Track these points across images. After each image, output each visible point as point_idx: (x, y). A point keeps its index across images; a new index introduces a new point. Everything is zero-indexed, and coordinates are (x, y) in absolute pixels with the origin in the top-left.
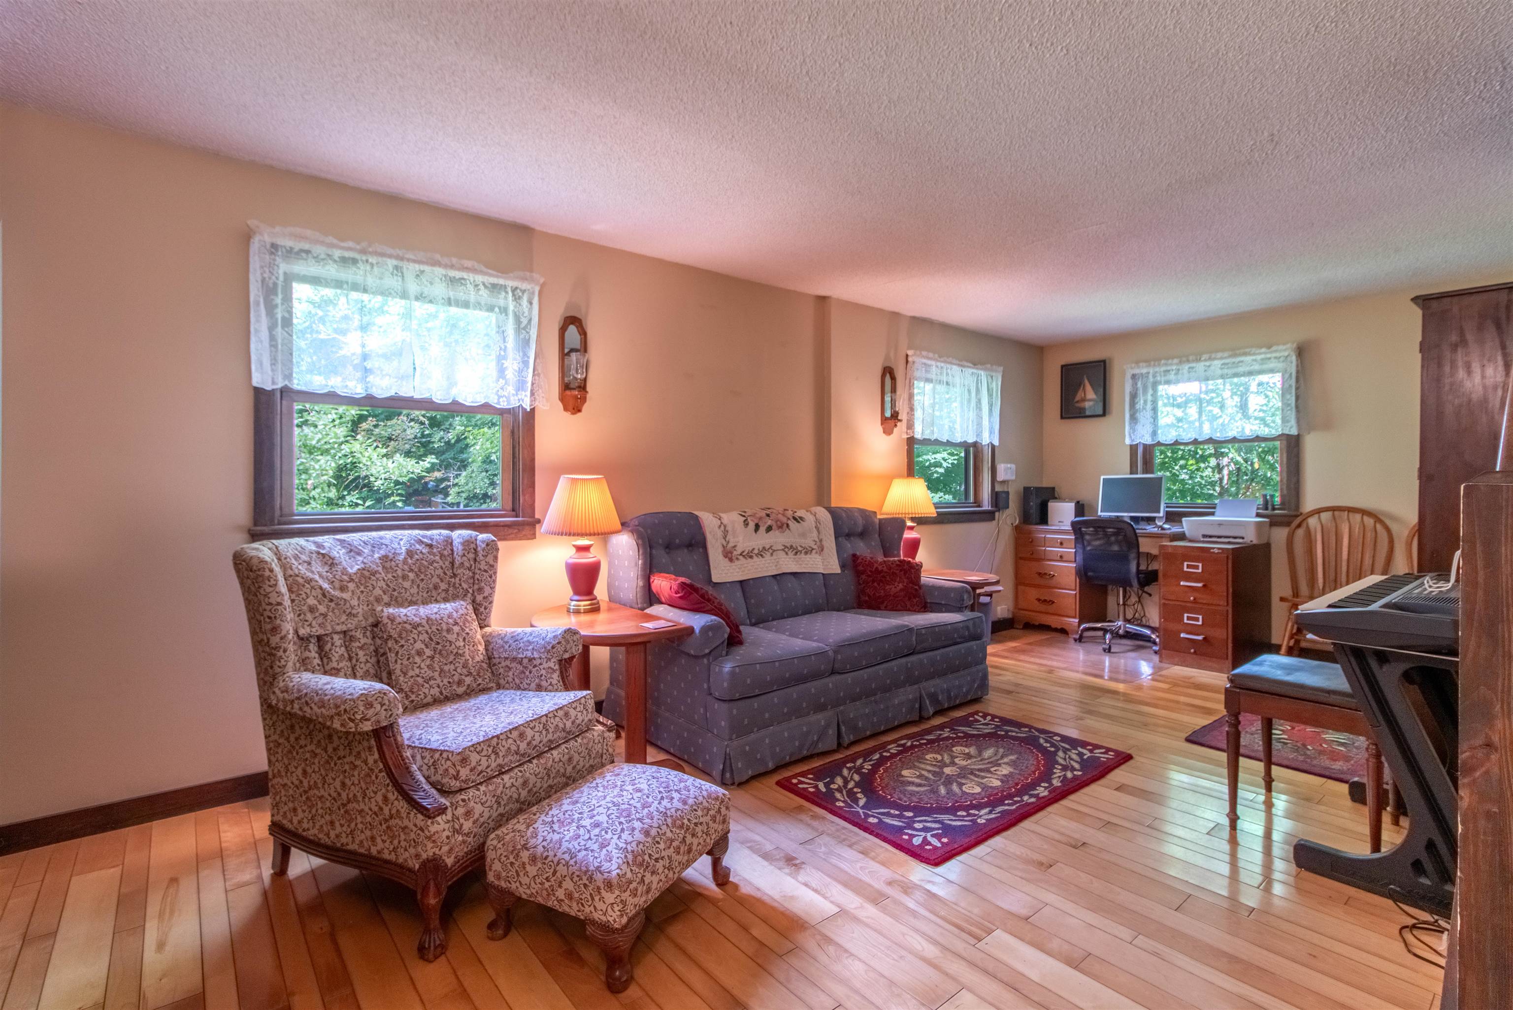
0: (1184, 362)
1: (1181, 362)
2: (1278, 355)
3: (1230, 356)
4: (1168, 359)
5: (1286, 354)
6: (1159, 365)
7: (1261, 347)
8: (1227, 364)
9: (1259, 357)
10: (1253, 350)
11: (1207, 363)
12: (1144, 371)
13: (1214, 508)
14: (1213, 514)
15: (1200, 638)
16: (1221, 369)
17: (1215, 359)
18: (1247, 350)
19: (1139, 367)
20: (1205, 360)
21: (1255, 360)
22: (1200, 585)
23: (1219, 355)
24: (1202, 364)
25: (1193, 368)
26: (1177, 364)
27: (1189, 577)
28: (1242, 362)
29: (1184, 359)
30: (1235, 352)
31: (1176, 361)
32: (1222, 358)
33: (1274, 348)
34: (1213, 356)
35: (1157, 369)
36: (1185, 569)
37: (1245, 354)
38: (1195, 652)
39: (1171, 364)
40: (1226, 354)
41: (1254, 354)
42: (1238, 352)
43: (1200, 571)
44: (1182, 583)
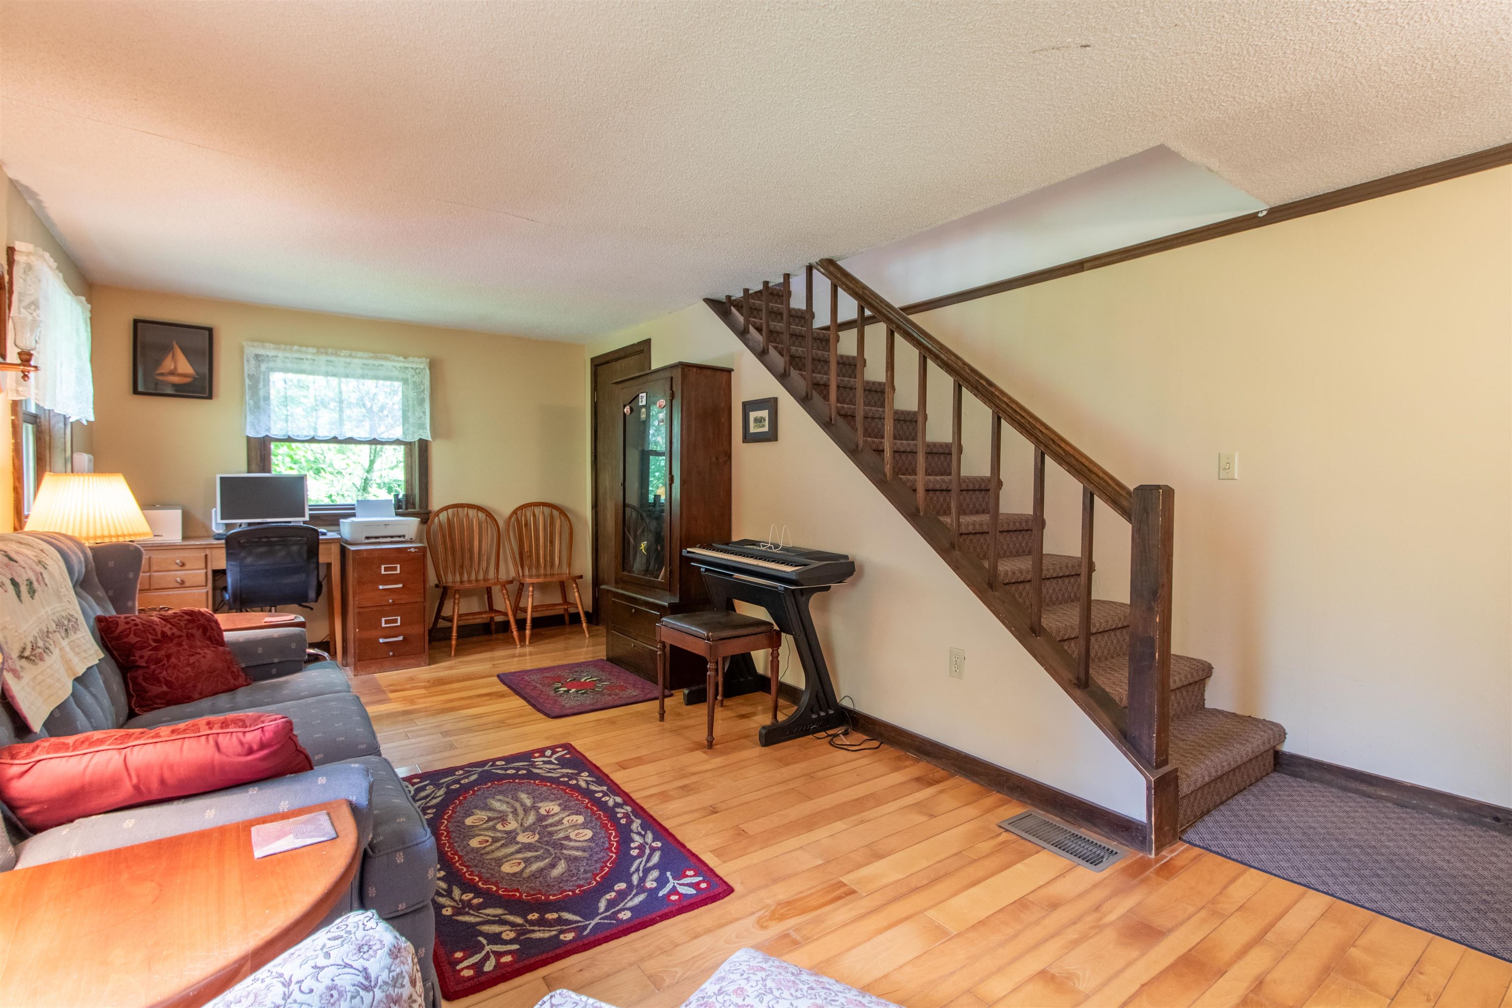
0: (322, 353)
1: (318, 353)
2: (414, 366)
3: (371, 358)
4: (301, 346)
5: (422, 367)
6: (291, 350)
7: (398, 355)
8: (367, 365)
9: (398, 365)
10: (393, 357)
11: (348, 360)
12: (271, 353)
13: (354, 509)
14: (354, 515)
15: (401, 638)
16: (362, 368)
17: (355, 357)
18: (389, 356)
19: (263, 347)
20: (345, 356)
21: (395, 367)
22: (400, 586)
23: (360, 354)
24: (342, 359)
25: (331, 361)
26: (313, 354)
27: (387, 580)
28: (382, 365)
29: (322, 349)
30: (376, 354)
31: (311, 350)
32: (362, 358)
33: (410, 359)
34: (354, 353)
35: (288, 355)
36: (383, 572)
37: (386, 359)
38: (394, 656)
39: (306, 353)
40: (366, 355)
41: (393, 360)
42: (379, 355)
43: (398, 572)
44: (381, 587)
